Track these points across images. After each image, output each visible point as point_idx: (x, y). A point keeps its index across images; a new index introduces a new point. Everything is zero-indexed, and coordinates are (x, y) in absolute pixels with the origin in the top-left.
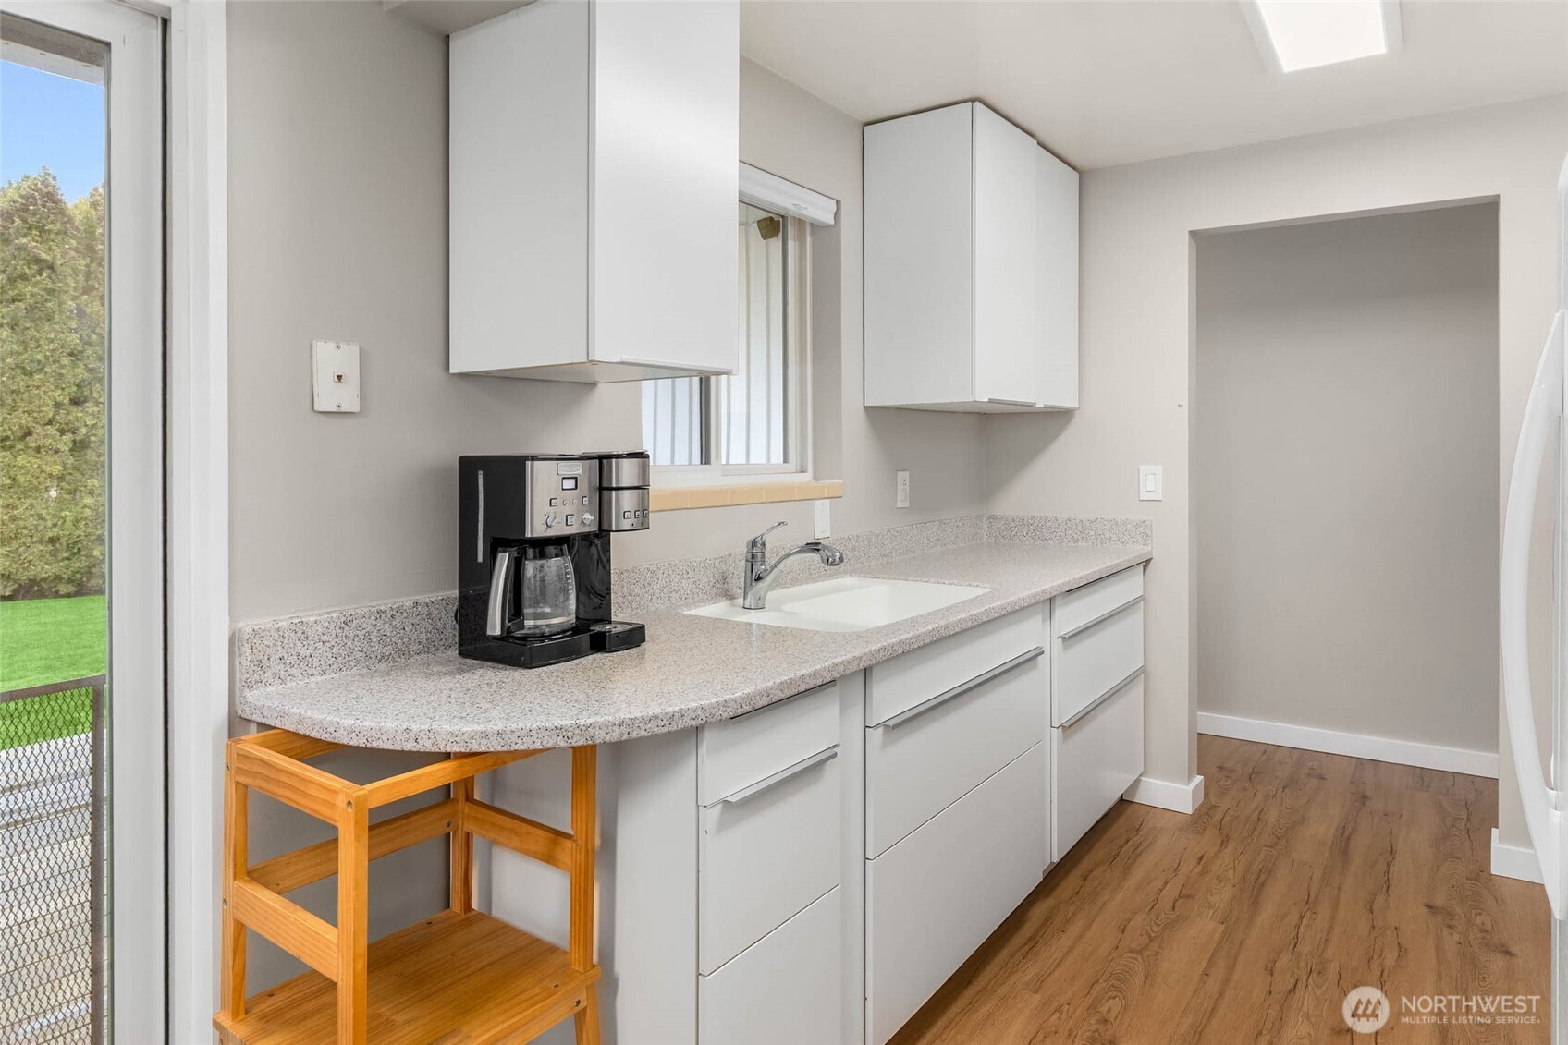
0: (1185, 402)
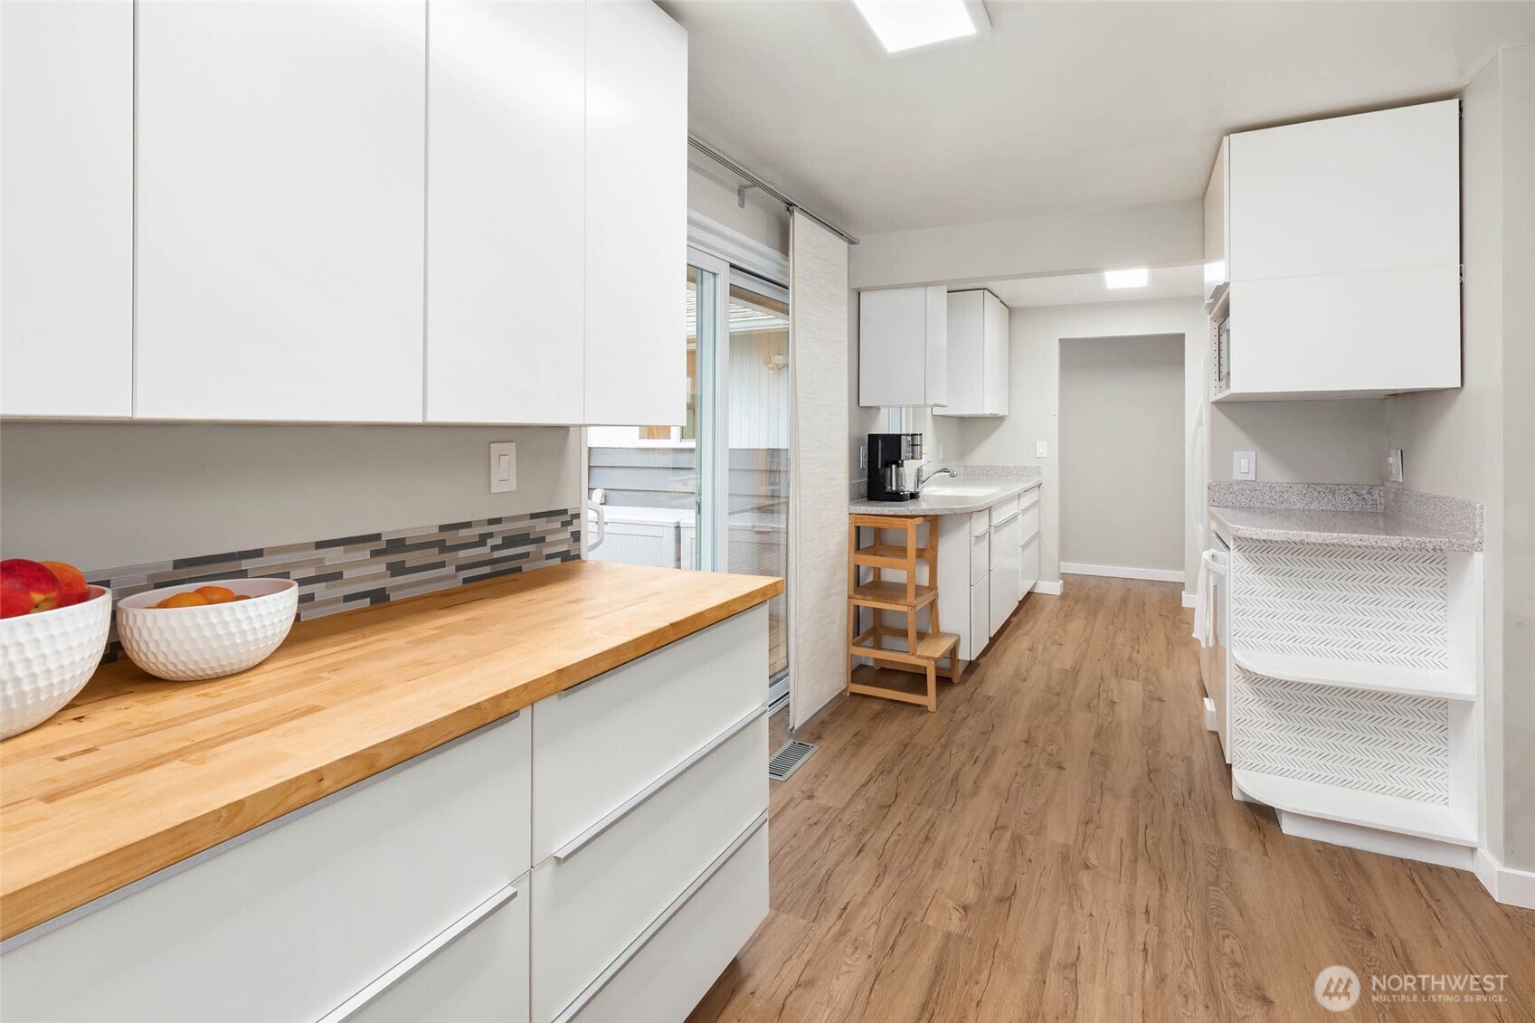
0: (1057, 414)
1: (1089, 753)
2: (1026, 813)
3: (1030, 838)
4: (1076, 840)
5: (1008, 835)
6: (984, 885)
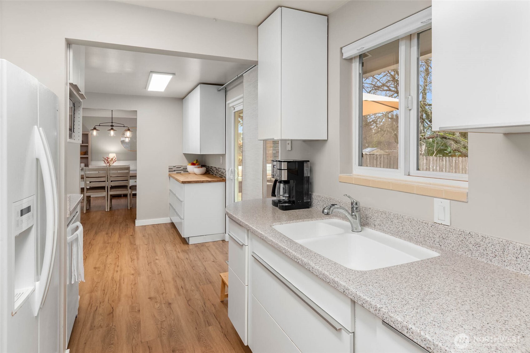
1: (141, 310)
2: (155, 279)
3: (150, 275)
4: (137, 279)
5: (156, 273)
6: (155, 264)
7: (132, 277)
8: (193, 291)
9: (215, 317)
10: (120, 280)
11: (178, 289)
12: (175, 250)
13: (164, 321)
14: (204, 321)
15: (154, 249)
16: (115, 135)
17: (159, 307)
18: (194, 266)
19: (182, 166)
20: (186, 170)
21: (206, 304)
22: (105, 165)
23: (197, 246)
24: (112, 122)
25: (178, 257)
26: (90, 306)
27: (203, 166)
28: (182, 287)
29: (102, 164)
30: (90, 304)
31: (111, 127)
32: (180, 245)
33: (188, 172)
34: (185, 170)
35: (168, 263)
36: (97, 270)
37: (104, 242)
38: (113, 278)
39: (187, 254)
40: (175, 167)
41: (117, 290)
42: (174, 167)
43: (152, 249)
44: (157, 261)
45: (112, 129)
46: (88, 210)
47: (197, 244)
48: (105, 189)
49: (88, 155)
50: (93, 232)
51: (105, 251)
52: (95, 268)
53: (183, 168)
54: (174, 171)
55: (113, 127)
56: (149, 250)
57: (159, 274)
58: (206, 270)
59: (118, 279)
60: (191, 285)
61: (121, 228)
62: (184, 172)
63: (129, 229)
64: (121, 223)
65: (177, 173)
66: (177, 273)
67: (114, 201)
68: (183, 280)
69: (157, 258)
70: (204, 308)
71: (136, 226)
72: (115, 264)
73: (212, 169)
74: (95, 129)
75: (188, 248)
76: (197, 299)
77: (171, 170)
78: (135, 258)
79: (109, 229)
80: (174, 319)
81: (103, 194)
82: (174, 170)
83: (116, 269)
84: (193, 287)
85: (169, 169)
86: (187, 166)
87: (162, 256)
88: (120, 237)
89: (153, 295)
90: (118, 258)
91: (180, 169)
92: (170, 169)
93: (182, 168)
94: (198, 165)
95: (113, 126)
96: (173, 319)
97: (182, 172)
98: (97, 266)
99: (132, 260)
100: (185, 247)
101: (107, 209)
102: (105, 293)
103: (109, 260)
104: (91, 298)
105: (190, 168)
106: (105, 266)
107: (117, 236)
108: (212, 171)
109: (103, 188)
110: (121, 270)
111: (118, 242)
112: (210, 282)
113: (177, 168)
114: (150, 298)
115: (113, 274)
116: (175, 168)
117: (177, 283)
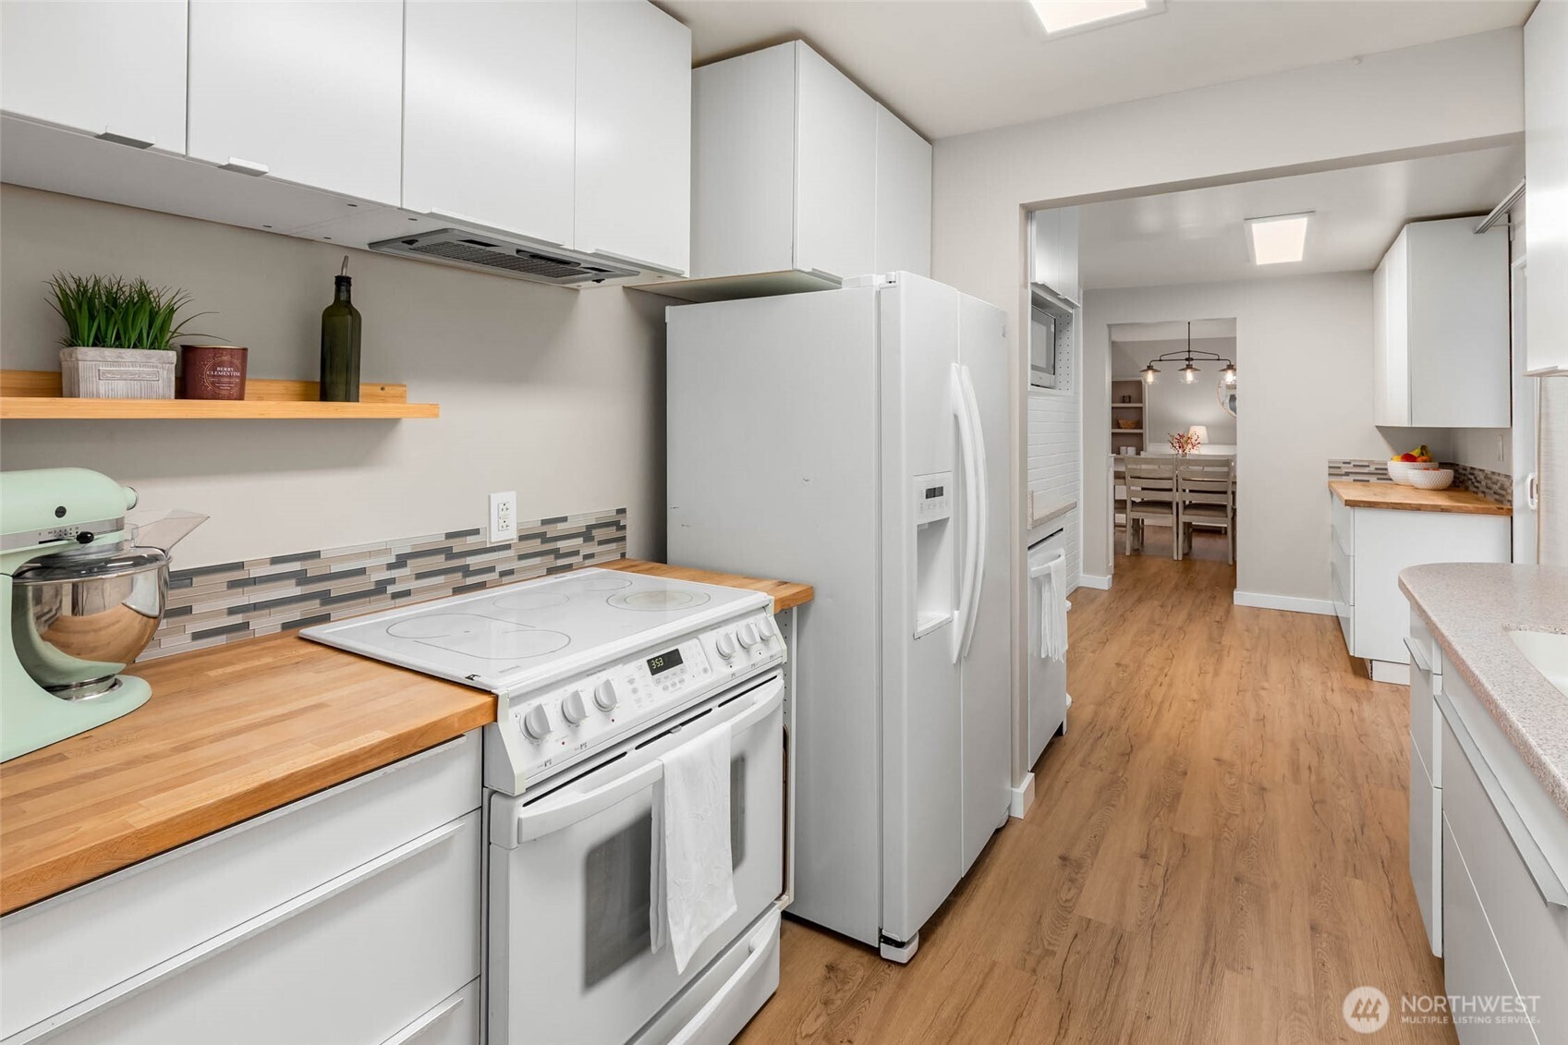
1: (1188, 774)
2: (1243, 727)
3: (1234, 714)
4: (1201, 712)
5: (1252, 716)
6: (1257, 696)
7: (1190, 704)
8: (1338, 788)
9: (1383, 867)
10: (1162, 702)
11: (1298, 769)
12: (1324, 683)
13: (1237, 815)
14: (1346, 862)
15: (1264, 664)
16: (1196, 381)
17: (1234, 785)
18: (1365, 735)
19: (1373, 462)
20: (1386, 474)
21: (1365, 829)
22: (1173, 452)
23: (1398, 690)
24: (1189, 351)
25: (1325, 701)
26: (1090, 728)
27: (1443, 465)
28: (1310, 768)
29: (1168, 450)
30: (1092, 723)
31: (1187, 363)
32: (1343, 673)
33: (1391, 479)
34: (1382, 474)
35: (1292, 705)
36: (1121, 668)
37: (1151, 621)
38: (1147, 695)
39: (1358, 699)
40: (1349, 463)
41: (1151, 719)
42: (1344, 463)
43: (1259, 665)
44: (1263, 693)
45: (1189, 367)
46: (1137, 552)
47: (1399, 687)
48: (1172, 508)
49: (1141, 428)
50: (1136, 596)
51: (1148, 638)
52: (1118, 665)
53: (1376, 469)
54: (1347, 474)
55: (1191, 363)
56: (1249, 662)
57: (1258, 720)
58: (1402, 755)
59: (1159, 699)
60: (1337, 772)
61: (1198, 601)
62: (1378, 479)
63: (1215, 607)
64: (1200, 591)
65: (1354, 480)
66: (1309, 734)
67: (1198, 542)
68: (1319, 753)
69: (1266, 685)
70: (1358, 836)
71: (1235, 603)
72: (1162, 669)
73: (1472, 474)
74: (1150, 368)
75: (1364, 688)
76: (1344, 810)
77: (1335, 471)
78: (1211, 669)
79: (1169, 597)
80: (1263, 822)
81: (1167, 520)
82: (1344, 471)
83: (1160, 680)
84: (1344, 779)
85: (1330, 467)
86: (1386, 464)
87: (1279, 685)
88: (1190, 618)
89: (1226, 755)
90: (1172, 659)
91: (1366, 470)
92: (1331, 470)
93: (1372, 469)
94: (1425, 461)
95: (1192, 359)
96: (1260, 821)
97: (1373, 479)
98: (1123, 662)
99: (1202, 672)
100: (1358, 684)
101: (1177, 555)
102: (1126, 715)
103: (1151, 659)
104: (1096, 714)
105: (1398, 469)
106: (1139, 667)
107: (1183, 615)
108: (1473, 483)
109: (1167, 505)
110: (1170, 685)
111: (1180, 628)
112: (1403, 786)
113: (1354, 466)
114: (1218, 760)
115: (1152, 686)
116: (1347, 468)
117: (1298, 755)
